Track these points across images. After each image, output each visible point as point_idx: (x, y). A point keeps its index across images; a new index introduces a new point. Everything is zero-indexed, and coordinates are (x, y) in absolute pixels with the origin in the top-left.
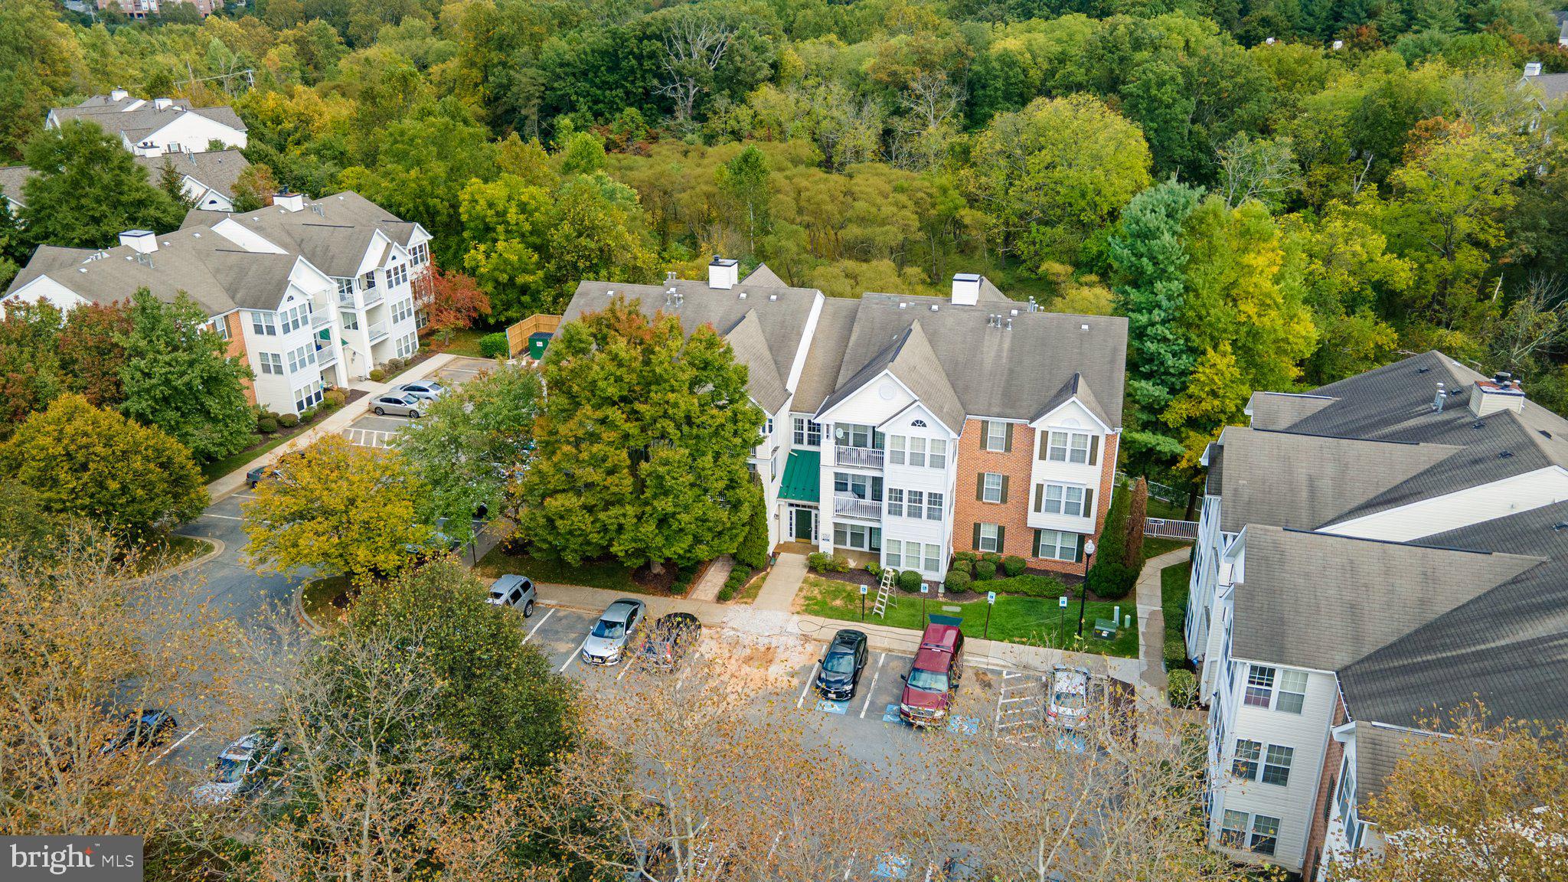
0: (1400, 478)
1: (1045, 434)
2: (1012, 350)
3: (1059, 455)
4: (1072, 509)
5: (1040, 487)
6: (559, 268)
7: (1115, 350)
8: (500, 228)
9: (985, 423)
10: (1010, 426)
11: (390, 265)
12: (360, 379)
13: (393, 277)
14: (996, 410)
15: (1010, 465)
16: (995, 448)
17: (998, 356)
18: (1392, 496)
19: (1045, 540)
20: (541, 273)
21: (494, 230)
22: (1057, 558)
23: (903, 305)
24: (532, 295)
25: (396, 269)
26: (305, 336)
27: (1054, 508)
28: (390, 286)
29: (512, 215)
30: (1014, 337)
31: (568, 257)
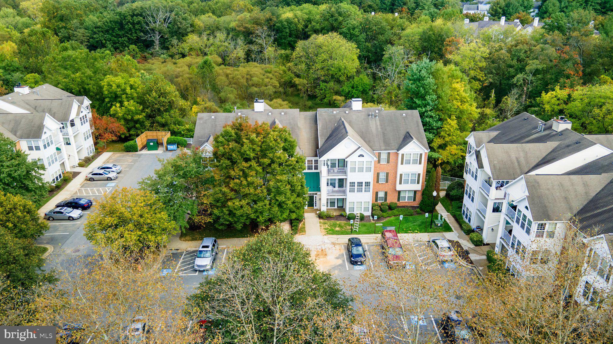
0: (544, 155)
1: (403, 155)
2: (381, 125)
3: (408, 162)
4: (413, 182)
5: (401, 175)
6: (152, 111)
7: (417, 122)
8: (124, 96)
9: (380, 153)
10: (389, 153)
11: (81, 115)
12: (74, 167)
13: (83, 121)
14: (383, 148)
15: (389, 168)
16: (383, 162)
17: (377, 128)
18: (545, 161)
19: (402, 195)
20: (144, 114)
21: (121, 97)
22: (406, 201)
23: (335, 112)
24: (140, 124)
25: (83, 117)
26: (52, 149)
27: (407, 182)
28: (82, 125)
29: (128, 90)
30: (380, 120)
31: (156, 106)
